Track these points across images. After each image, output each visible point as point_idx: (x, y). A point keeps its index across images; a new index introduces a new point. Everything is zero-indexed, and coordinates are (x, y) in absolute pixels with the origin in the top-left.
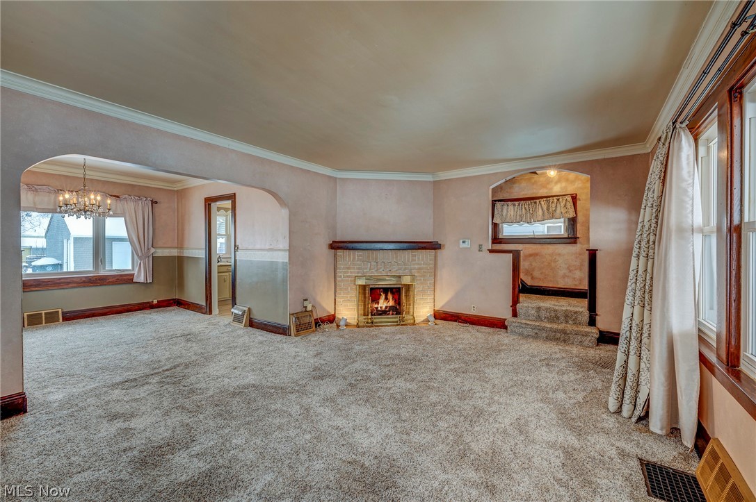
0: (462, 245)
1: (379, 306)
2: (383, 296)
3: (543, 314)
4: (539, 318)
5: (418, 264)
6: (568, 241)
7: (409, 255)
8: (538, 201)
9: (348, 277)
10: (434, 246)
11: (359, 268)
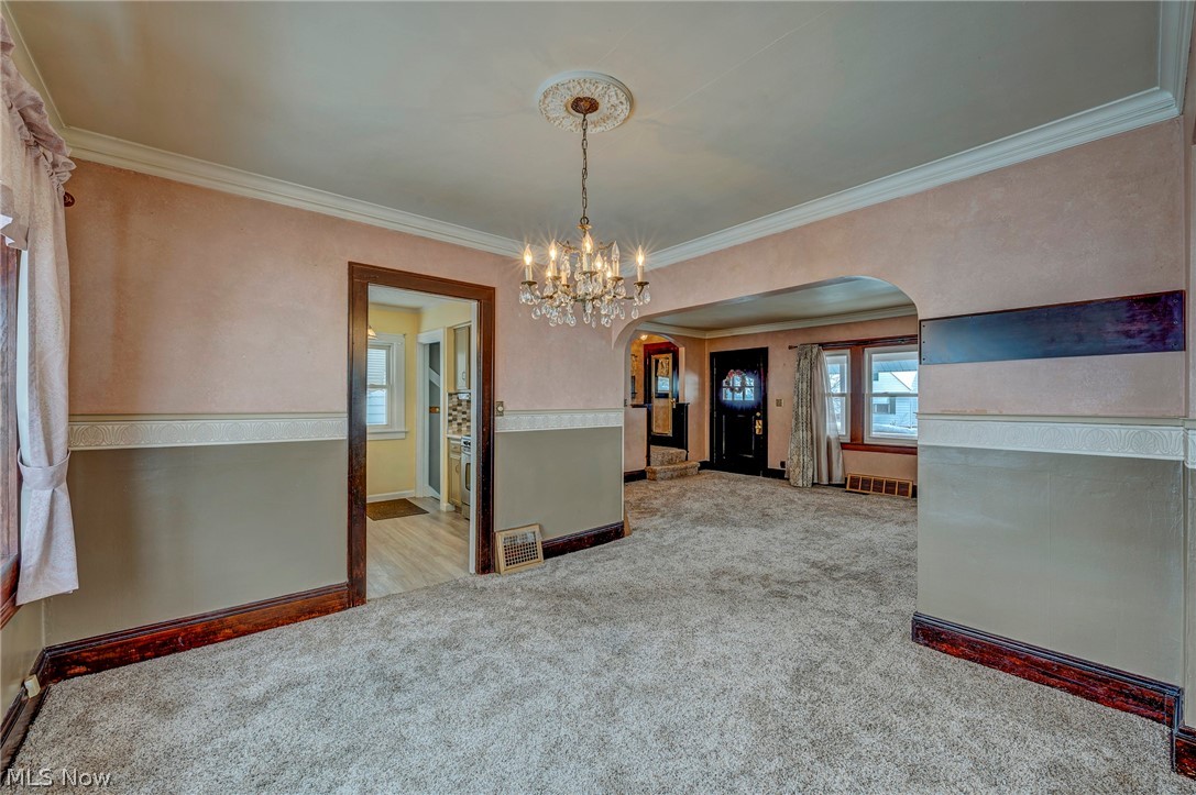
4: (665, 463)
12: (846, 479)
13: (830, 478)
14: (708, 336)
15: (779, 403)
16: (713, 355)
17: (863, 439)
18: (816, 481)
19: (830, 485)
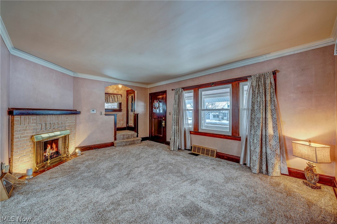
0: (93, 112)
1: (47, 154)
2: (49, 147)
3: (125, 136)
4: (123, 139)
5: (69, 123)
6: (119, 111)
7: (63, 117)
8: (110, 95)
9: (25, 137)
10: (75, 113)
11: (34, 129)
12: (192, 147)
13: (185, 146)
14: (149, 87)
15: (170, 114)
16: (150, 94)
17: (198, 130)
18: (180, 148)
19: (185, 149)
